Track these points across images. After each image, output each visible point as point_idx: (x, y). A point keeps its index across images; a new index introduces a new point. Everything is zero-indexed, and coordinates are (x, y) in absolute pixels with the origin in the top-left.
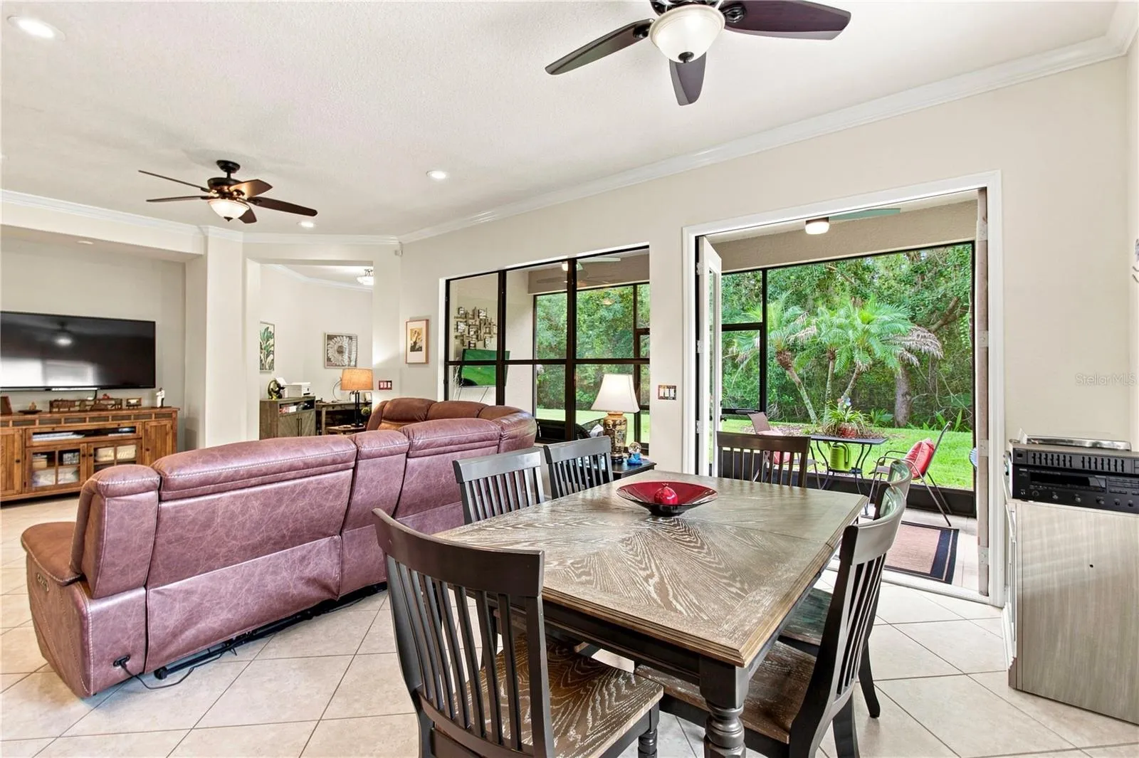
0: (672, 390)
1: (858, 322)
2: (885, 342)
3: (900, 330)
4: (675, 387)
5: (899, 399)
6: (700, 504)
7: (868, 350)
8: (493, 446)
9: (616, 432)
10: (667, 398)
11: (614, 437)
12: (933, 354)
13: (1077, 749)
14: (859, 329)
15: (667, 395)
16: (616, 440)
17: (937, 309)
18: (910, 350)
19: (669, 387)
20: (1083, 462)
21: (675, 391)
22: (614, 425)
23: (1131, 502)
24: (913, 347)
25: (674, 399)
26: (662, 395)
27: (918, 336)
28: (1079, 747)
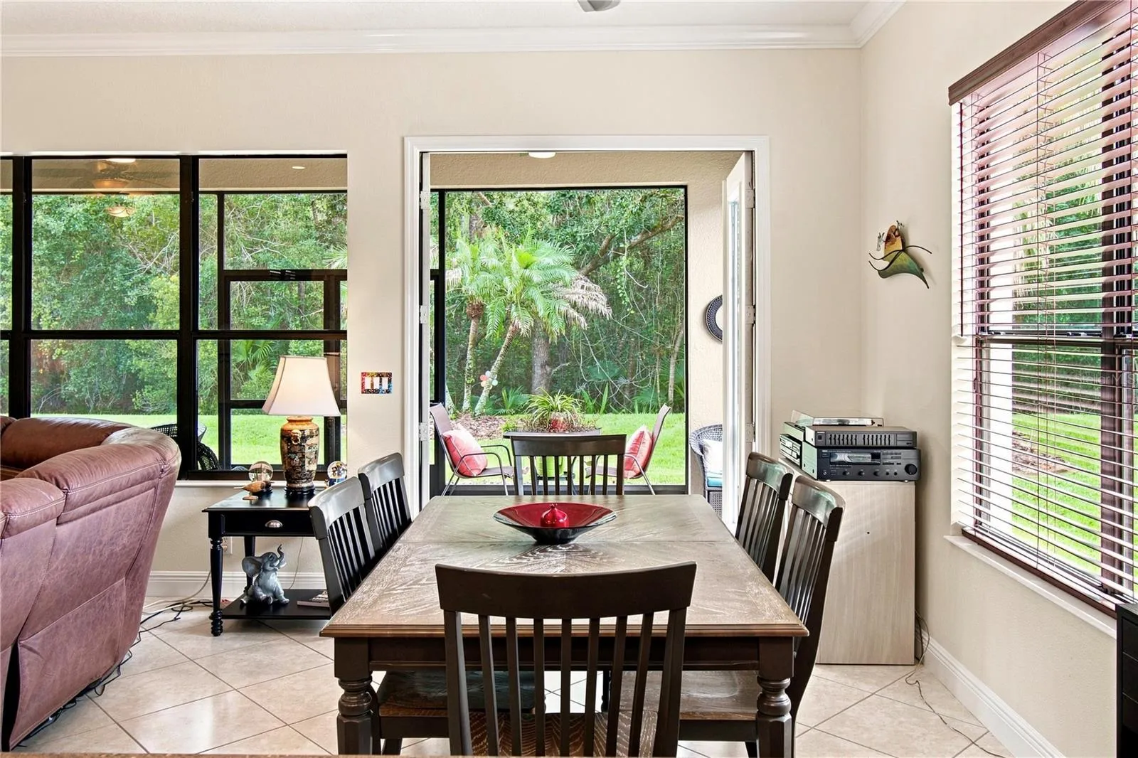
0: (385, 380)
1: (515, 266)
2: (546, 294)
3: (562, 279)
4: (389, 375)
5: (538, 371)
6: (597, 525)
7: (526, 304)
8: (148, 489)
9: (307, 448)
10: (377, 391)
11: (304, 456)
12: (601, 313)
13: (873, 694)
14: (518, 276)
15: (377, 386)
16: (307, 460)
17: (588, 248)
18: (574, 306)
19: (380, 375)
20: (864, 439)
21: (390, 381)
22: (304, 438)
23: (896, 471)
24: (579, 301)
25: (388, 392)
26: (368, 386)
27: (582, 287)
28: (873, 692)
